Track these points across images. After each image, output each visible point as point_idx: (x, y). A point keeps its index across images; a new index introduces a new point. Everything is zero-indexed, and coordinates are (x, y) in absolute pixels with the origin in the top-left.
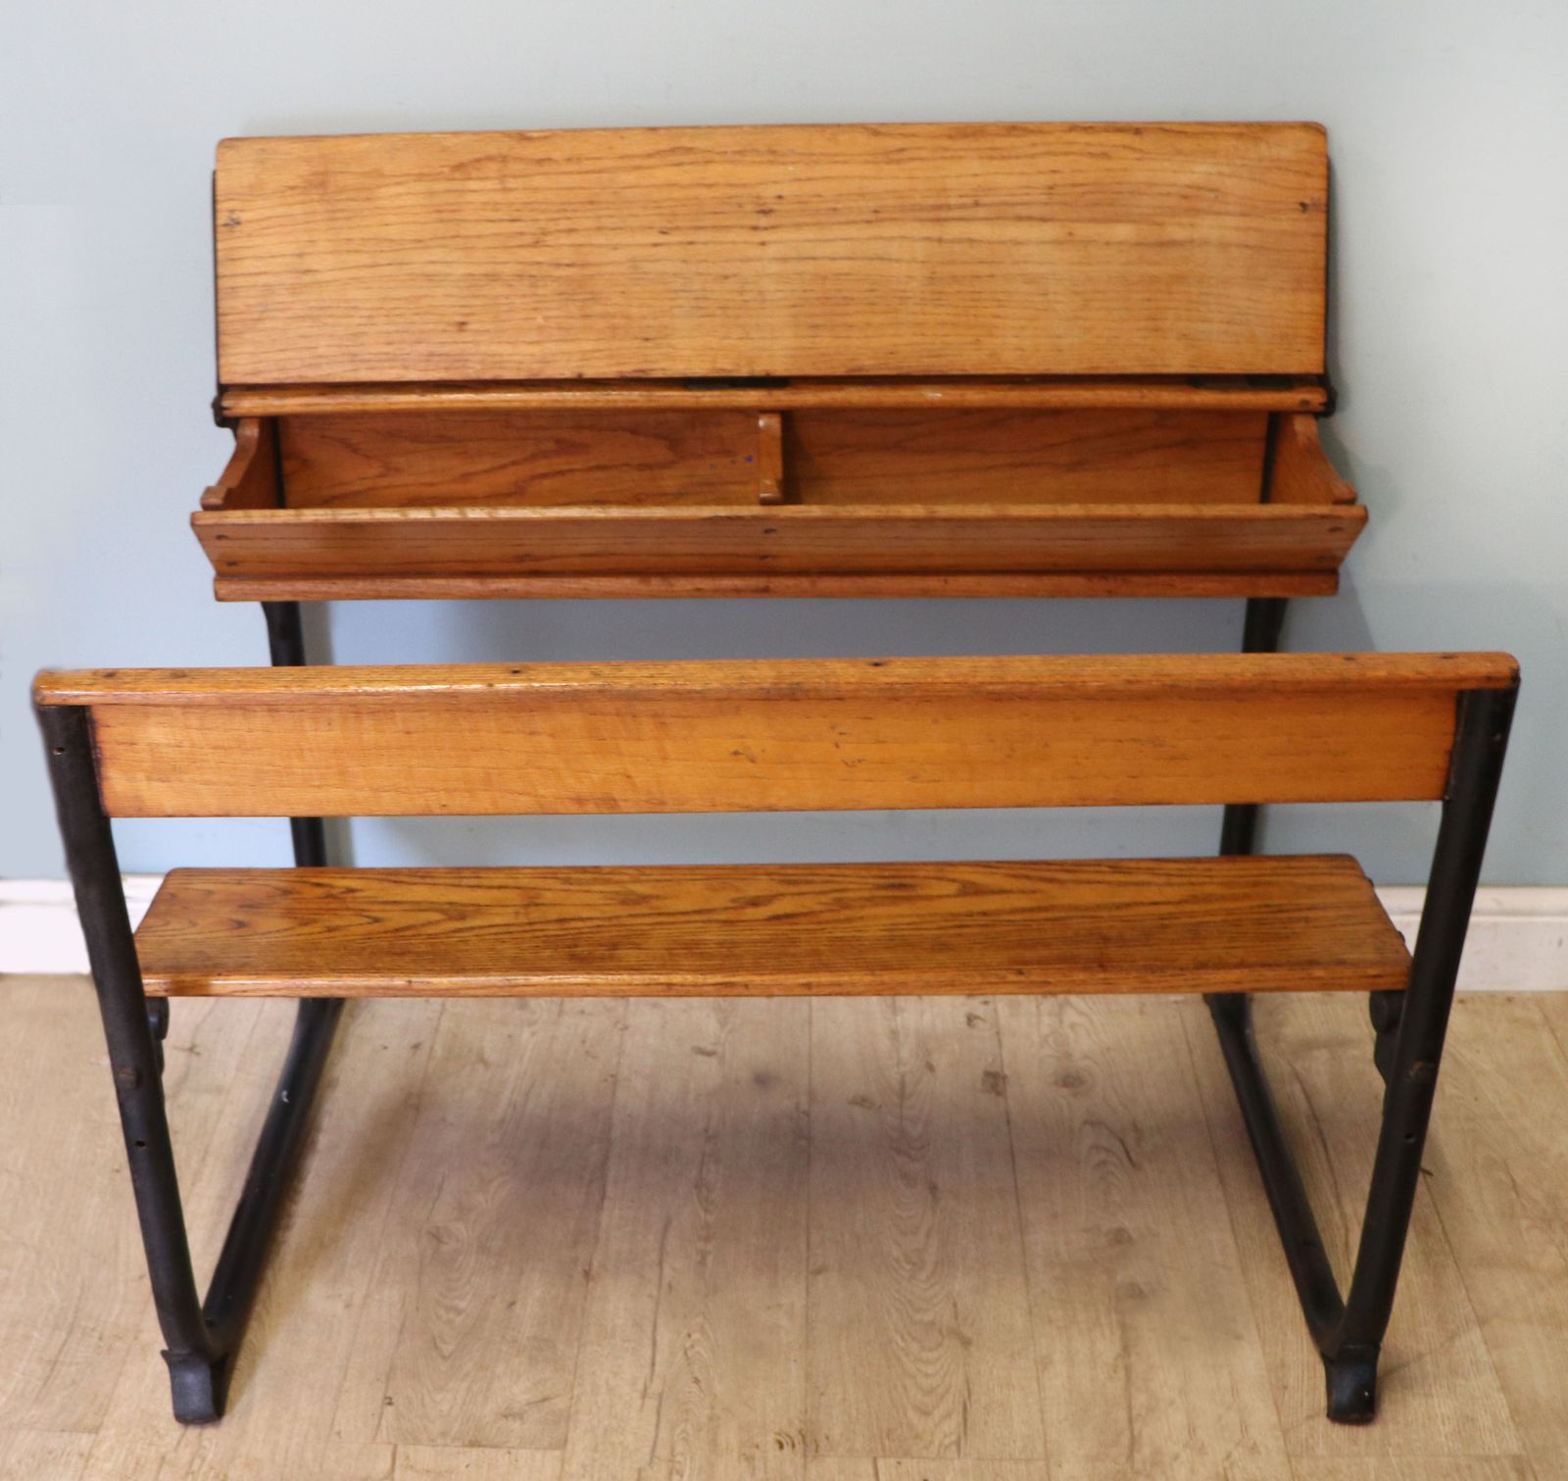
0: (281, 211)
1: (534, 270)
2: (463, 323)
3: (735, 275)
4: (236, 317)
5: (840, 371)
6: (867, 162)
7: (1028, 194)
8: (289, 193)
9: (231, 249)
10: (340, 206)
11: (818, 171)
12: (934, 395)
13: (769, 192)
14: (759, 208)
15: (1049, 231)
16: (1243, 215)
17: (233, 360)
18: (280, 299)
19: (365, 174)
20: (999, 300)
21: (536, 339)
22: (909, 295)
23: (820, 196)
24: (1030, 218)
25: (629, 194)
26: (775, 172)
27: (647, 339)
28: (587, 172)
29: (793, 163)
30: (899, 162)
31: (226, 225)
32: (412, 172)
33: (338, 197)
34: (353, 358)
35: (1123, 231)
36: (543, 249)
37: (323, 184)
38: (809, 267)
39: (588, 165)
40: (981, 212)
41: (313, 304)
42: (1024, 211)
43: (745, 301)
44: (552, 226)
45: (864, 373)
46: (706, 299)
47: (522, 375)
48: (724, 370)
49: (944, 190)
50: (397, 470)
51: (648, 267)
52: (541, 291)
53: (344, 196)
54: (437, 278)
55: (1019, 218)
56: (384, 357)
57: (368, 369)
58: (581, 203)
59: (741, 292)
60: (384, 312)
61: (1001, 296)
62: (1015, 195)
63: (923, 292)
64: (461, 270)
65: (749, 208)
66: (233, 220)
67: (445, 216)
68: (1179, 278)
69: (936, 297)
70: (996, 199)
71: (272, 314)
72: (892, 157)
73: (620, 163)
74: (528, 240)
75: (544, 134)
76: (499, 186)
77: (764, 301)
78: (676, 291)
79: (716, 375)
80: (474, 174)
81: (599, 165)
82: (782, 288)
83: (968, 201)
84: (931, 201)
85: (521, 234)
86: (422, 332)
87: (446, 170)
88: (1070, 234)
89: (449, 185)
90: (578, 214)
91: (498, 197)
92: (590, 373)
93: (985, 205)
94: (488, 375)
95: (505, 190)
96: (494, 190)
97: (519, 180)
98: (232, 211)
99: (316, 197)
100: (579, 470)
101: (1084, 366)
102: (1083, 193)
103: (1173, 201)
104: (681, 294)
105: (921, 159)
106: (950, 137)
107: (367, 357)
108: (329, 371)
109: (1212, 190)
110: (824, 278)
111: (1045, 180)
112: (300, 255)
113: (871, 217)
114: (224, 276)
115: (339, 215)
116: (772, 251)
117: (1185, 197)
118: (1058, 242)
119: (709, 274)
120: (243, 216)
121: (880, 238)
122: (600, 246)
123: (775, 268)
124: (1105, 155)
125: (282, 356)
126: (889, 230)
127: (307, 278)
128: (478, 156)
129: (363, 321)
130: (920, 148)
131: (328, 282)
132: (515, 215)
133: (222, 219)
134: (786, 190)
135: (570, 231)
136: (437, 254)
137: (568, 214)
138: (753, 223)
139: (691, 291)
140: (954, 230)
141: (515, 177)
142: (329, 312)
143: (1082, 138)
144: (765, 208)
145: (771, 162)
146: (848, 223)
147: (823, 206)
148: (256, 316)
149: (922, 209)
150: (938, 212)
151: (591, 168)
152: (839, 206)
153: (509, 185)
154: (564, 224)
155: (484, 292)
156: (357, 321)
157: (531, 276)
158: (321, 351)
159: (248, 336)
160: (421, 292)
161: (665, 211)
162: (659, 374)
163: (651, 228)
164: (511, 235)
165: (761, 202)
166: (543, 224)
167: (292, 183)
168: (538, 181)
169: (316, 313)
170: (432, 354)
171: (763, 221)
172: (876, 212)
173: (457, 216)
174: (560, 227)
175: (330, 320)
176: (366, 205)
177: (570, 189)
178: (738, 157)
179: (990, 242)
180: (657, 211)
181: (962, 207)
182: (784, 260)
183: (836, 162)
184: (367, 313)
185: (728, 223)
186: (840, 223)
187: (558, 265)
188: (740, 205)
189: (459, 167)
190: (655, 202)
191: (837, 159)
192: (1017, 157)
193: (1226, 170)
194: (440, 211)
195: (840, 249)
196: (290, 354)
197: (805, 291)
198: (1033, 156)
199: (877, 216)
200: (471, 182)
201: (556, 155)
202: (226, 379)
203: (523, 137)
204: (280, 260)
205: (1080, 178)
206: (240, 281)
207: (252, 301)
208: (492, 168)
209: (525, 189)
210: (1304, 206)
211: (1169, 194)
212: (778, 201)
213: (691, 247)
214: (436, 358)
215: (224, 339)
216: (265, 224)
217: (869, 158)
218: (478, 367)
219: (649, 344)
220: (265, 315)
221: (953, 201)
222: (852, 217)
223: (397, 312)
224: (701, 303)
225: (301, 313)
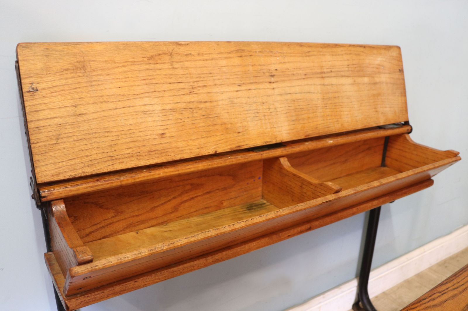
0: (61, 82)
1: (191, 106)
2: (163, 134)
3: (267, 102)
4: (43, 144)
5: (303, 137)
6: (300, 56)
7: (343, 68)
8: (65, 72)
9: (34, 105)
10: (94, 79)
11: (286, 60)
12: (330, 142)
13: (273, 68)
14: (271, 74)
15: (349, 80)
16: (389, 73)
17: (43, 168)
18: (66, 131)
19: (105, 62)
20: (341, 105)
21: (196, 138)
22: (318, 105)
23: (288, 69)
24: (345, 76)
25: (225, 69)
26: (273, 59)
27: (239, 132)
28: (206, 60)
29: (278, 56)
30: (309, 56)
31: (29, 92)
32: (130, 60)
33: (93, 74)
34: (112, 159)
35: (366, 80)
36: (194, 95)
37: (84, 67)
38: (288, 97)
39: (206, 57)
40: (333, 74)
41: (85, 132)
42: (343, 74)
43: (271, 112)
44: (195, 85)
45: (309, 137)
46: (258, 113)
47: (192, 156)
48: (268, 142)
49: (323, 66)
50: (122, 212)
51: (235, 101)
52: (195, 115)
53: (96, 73)
54: (148, 113)
55: (343, 76)
56: (127, 156)
57: (119, 163)
58: (206, 74)
59: (269, 109)
60: (123, 132)
61: (341, 104)
62: (340, 68)
63: (322, 104)
64: (158, 108)
65: (267, 74)
66: (33, 88)
67: (147, 82)
68: (379, 94)
69: (325, 105)
70: (336, 70)
71: (63, 140)
72: (307, 54)
73: (219, 56)
74: (187, 91)
75: (187, 43)
76: (170, 67)
77: (277, 112)
78: (247, 110)
79: (265, 144)
80: (159, 61)
81: (211, 57)
82: (282, 106)
83: (329, 70)
84: (319, 71)
85: (184, 89)
86: (144, 140)
87: (145, 59)
88: (355, 81)
89: (148, 66)
90: (206, 79)
91: (171, 72)
92: (220, 151)
93: (333, 72)
94: (178, 158)
95: (173, 68)
96: (169, 69)
97: (180, 63)
98: (32, 84)
99: (81, 74)
100: (200, 196)
101: (363, 126)
102: (356, 67)
103: (375, 70)
104: (249, 112)
105: (315, 55)
106: (321, 47)
107: (119, 157)
108: (99, 167)
109: (382, 66)
110: (294, 101)
111: (346, 63)
112: (75, 106)
113: (304, 77)
114: (32, 121)
115: (94, 83)
116: (276, 91)
117: (377, 68)
118: (353, 84)
119: (258, 102)
120: (39, 86)
121: (308, 85)
122: (216, 93)
123: (278, 98)
124: (359, 55)
125: (73, 162)
126: (310, 81)
127: (81, 119)
128: (160, 52)
129: (114, 138)
130: (313, 51)
131: (93, 119)
132: (180, 80)
133: (26, 88)
134: (278, 67)
135: (204, 86)
136: (147, 101)
137: (202, 79)
138: (269, 80)
139: (252, 110)
140: (327, 81)
141: (177, 62)
142: (97, 135)
143: (353, 49)
144: (273, 75)
145: (271, 56)
146: (298, 79)
147: (290, 73)
148: (54, 142)
149: (318, 73)
150: (322, 75)
151: (208, 58)
152: (295, 73)
153: (175, 66)
154: (200, 84)
155: (170, 118)
156: (112, 138)
157: (190, 108)
158: (93, 157)
159: (51, 154)
160: (141, 121)
161: (239, 76)
162: (245, 147)
163: (235, 84)
164: (179, 90)
165: (271, 72)
166: (192, 84)
167: (65, 67)
168: (187, 64)
169: (88, 136)
170: (150, 151)
171: (273, 79)
172: (305, 75)
173: (154, 81)
174: (199, 85)
175: (97, 140)
176: (109, 77)
177: (201, 67)
178: (260, 54)
179: (337, 85)
180: (235, 77)
181: (328, 72)
182: (281, 95)
183: (291, 56)
184: (116, 134)
185: (261, 81)
186: (295, 80)
187: (201, 102)
188: (264, 73)
189: (151, 58)
190: (234, 72)
191: (291, 55)
192: (339, 55)
193: (384, 59)
194: (145, 79)
195: (297, 89)
196: (76, 161)
197: (289, 107)
198: (342, 55)
199: (306, 76)
200: (158, 65)
201: (193, 52)
202: (40, 180)
203: (178, 44)
204: (64, 109)
205: (354, 62)
206: (42, 123)
207: (50, 134)
208: (166, 58)
209: (182, 68)
210: (400, 70)
211: (373, 67)
212: (276, 71)
213: (249, 91)
214: (152, 153)
215: (35, 158)
216: (54, 90)
217: (300, 55)
218: (173, 154)
219: (240, 134)
220: (59, 141)
221: (325, 70)
222: (299, 77)
223: (131, 132)
224: (257, 115)
225: (80, 138)
